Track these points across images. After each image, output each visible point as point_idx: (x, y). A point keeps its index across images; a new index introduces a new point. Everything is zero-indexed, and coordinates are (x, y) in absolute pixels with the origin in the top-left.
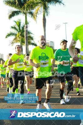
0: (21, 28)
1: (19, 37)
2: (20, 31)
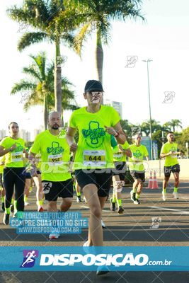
0: (46, 73)
1: (42, 93)
2: (44, 79)
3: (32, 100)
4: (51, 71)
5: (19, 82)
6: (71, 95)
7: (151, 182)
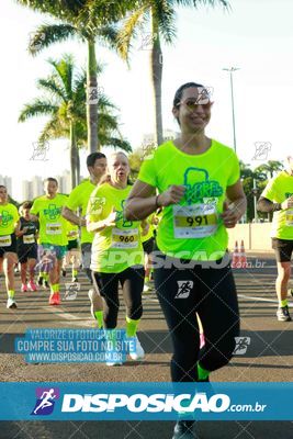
0: (74, 87)
1: (67, 119)
2: (70, 97)
3: (52, 131)
4: (81, 86)
5: (32, 103)
6: (112, 123)
7: (237, 258)
